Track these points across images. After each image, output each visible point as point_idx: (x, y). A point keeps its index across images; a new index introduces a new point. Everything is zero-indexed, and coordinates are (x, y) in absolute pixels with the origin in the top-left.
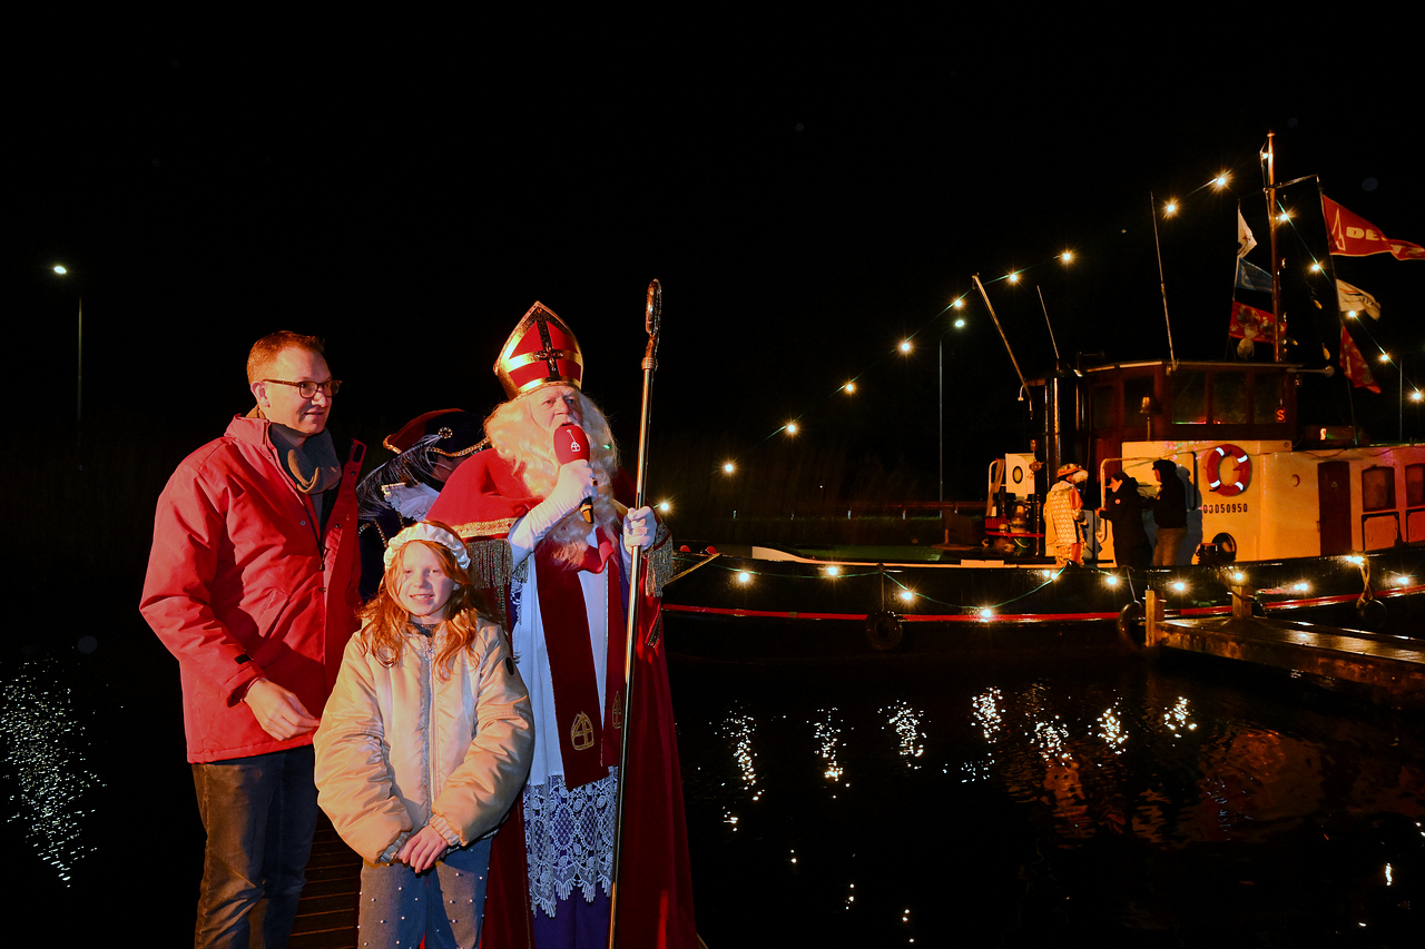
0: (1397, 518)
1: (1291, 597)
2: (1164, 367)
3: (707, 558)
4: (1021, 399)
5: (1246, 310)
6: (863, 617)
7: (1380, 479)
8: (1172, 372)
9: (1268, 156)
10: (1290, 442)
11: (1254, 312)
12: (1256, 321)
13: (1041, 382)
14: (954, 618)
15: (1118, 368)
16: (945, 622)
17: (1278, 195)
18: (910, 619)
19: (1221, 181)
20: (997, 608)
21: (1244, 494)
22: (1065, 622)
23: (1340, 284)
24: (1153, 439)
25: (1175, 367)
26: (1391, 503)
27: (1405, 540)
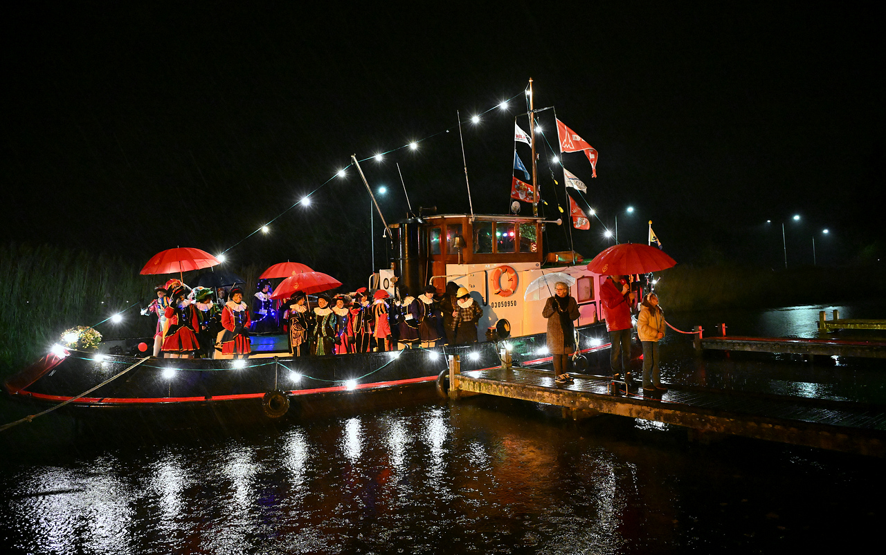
0: (595, 305)
1: (539, 357)
2: (468, 219)
3: (139, 360)
4: (384, 236)
5: (520, 183)
6: (262, 395)
7: (586, 283)
8: (472, 222)
9: (529, 93)
10: (539, 263)
11: (523, 184)
12: (525, 189)
13: (397, 226)
14: (328, 390)
15: (443, 217)
16: (322, 393)
17: (535, 116)
18: (295, 393)
19: (504, 105)
20: (359, 381)
21: (514, 295)
22: (403, 385)
23: (565, 171)
24: (462, 262)
25: (473, 219)
26: (592, 297)
27: (599, 319)
